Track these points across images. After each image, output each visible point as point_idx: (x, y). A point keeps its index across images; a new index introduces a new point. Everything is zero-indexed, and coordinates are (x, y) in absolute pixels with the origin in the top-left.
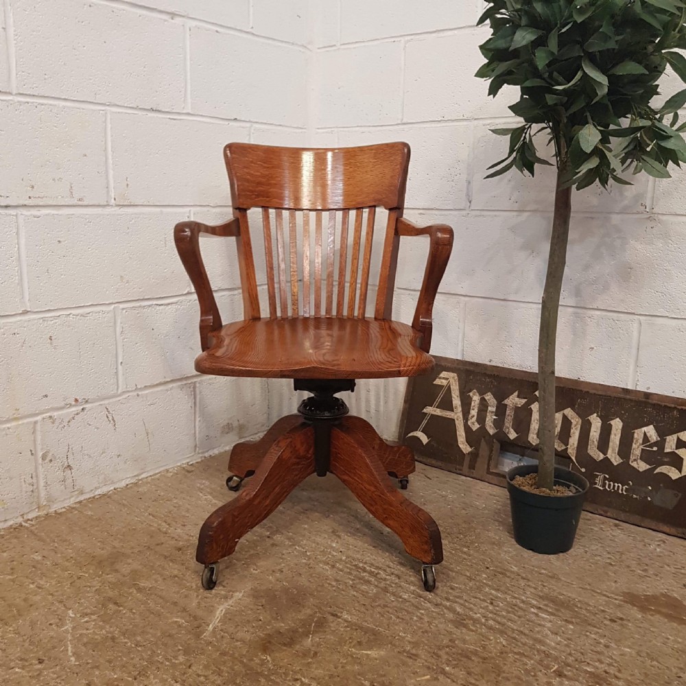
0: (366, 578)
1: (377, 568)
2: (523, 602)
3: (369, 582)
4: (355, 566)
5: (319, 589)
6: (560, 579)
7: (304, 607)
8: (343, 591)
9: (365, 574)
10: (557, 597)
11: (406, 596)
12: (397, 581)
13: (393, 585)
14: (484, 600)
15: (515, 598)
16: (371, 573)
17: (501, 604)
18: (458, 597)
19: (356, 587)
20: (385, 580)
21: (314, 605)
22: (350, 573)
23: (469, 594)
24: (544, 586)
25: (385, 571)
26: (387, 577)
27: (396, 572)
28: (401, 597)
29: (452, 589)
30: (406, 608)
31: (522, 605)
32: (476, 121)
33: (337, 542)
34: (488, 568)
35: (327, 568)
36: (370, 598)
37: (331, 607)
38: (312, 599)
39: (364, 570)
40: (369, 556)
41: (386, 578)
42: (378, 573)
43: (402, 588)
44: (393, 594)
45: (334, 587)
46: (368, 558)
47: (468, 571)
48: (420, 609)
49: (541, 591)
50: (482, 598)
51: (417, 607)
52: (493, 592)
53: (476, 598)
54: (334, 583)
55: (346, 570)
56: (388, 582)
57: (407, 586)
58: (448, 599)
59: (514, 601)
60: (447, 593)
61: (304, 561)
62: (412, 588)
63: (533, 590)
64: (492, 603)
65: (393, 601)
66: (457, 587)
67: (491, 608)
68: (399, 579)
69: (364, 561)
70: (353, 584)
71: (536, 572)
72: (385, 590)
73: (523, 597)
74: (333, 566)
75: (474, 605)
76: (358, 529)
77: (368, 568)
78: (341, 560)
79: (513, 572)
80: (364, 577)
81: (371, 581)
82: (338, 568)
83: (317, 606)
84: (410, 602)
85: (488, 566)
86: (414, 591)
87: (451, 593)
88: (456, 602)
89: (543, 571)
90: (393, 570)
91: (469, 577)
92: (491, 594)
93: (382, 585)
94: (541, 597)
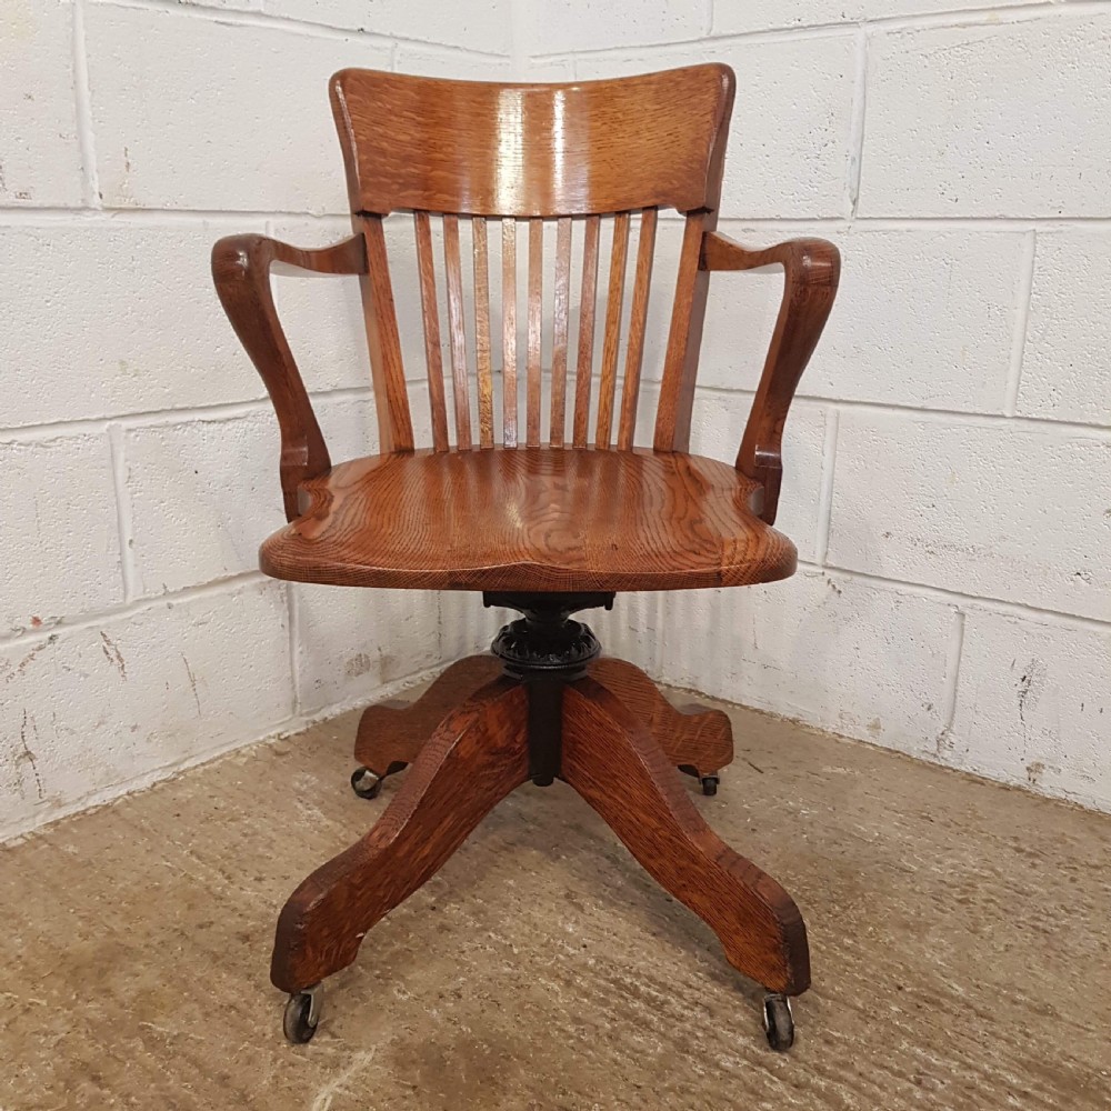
0: (641, 1014)
1: (664, 987)
2: (987, 1077)
3: (646, 1024)
4: (615, 981)
5: (539, 1043)
6: (1059, 1017)
7: (505, 1091)
8: (591, 1048)
9: (637, 1004)
10: (1059, 1065)
11: (727, 1063)
12: (708, 1022)
13: (700, 1034)
14: (900, 1074)
15: (969, 1067)
16: (649, 1000)
17: (940, 1086)
18: (845, 1065)
19: (618, 1039)
20: (681, 1018)
21: (527, 1087)
22: (604, 1002)
23: (865, 1058)
24: (1027, 1035)
25: (680, 995)
26: (686, 1012)
27: (705, 1000)
28: (717, 1066)
29: (827, 1042)
30: (731, 1096)
31: (985, 1087)
32: (872, 26)
33: (576, 922)
34: (900, 988)
35: (556, 987)
36: (650, 1067)
37: (564, 1093)
38: (522, 1072)
39: (636, 994)
40: (644, 958)
41: (682, 1016)
42: (666, 1002)
43: (720, 1042)
44: (702, 1057)
45: (571, 1037)
46: (642, 963)
47: (858, 994)
48: (763, 1099)
49: (1023, 1049)
50: (896, 1067)
51: (753, 1092)
52: (919, 1051)
53: (883, 1067)
54: (571, 1029)
55: (595, 992)
56: (688, 1026)
57: (731, 1035)
58: (821, 1071)
59: (967, 1074)
60: (819, 1054)
61: (507, 970)
62: (741, 1041)
63: (1007, 1049)
64: (919, 1083)
65: (701, 1076)
66: (838, 1039)
67: (918, 1094)
68: (712, 1016)
69: (634, 970)
70: (614, 1029)
71: (1005, 997)
72: (683, 1046)
73: (986, 1066)
74: (568, 983)
75: (881, 1086)
76: (619, 889)
77: (643, 988)
78: (585, 966)
79: (952, 997)
80: (635, 1012)
81: (651, 1021)
82: (579, 988)
83: (533, 1089)
84: (737, 1077)
85: (901, 984)
86: (746, 1048)
87: (826, 1055)
88: (840, 1079)
89: (1019, 997)
90: (697, 994)
91: (864, 1011)
92: (914, 1057)
93: (676, 1033)
94: (1026, 1066)
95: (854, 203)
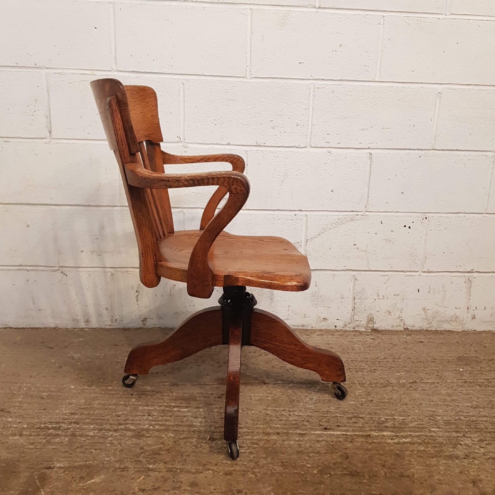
0: (54, 433)
1: (57, 423)
2: (166, 407)
3: (58, 435)
4: (38, 428)
5: (23, 455)
6: (178, 385)
7: (20, 472)
8: (43, 449)
9: (51, 431)
10: (183, 396)
11: (92, 434)
12: (78, 426)
13: (78, 430)
14: (143, 415)
15: (161, 406)
16: (54, 428)
17: (155, 414)
18: (126, 420)
19: (50, 443)
20: (68, 429)
21: (27, 468)
22: (38, 435)
23: (131, 416)
24: (172, 392)
25: (64, 423)
26: (69, 426)
27: (73, 421)
28: (88, 436)
29: (119, 416)
30: (97, 441)
31: (167, 409)
33: (11, 417)
34: (132, 394)
35: (17, 438)
36: (67, 445)
37: (42, 464)
38: (22, 465)
39: (49, 429)
40: (44, 418)
41: (68, 428)
42: (60, 427)
43: (85, 430)
44: (81, 436)
45: (33, 449)
46: (44, 420)
47: (121, 401)
48: (107, 438)
49: (172, 396)
50: (141, 414)
51: (104, 438)
52: (146, 408)
53: (137, 416)
54: (31, 447)
55: (33, 434)
56: (72, 430)
57: (88, 426)
58: (121, 424)
59: (161, 408)
60: (118, 420)
62: (92, 426)
63: (168, 398)
64: (149, 415)
65: (85, 441)
66: (121, 414)
67: (151, 418)
68: (78, 424)
69: (43, 422)
70: (47, 441)
71: (162, 385)
72: (73, 435)
73: (165, 404)
74: (21, 435)
75: (139, 421)
76: (20, 402)
77: (50, 426)
78: (23, 428)
79: (148, 391)
80: (51, 433)
81: (59, 434)
82: (26, 435)
83: (29, 468)
84: (96, 436)
85: (132, 393)
86: (94, 428)
87: (120, 419)
88: (127, 424)
89: (166, 384)
90: (70, 421)
91: (125, 404)
92: (145, 410)
93: (69, 433)
94: (175, 400)
95: (50, 132)
